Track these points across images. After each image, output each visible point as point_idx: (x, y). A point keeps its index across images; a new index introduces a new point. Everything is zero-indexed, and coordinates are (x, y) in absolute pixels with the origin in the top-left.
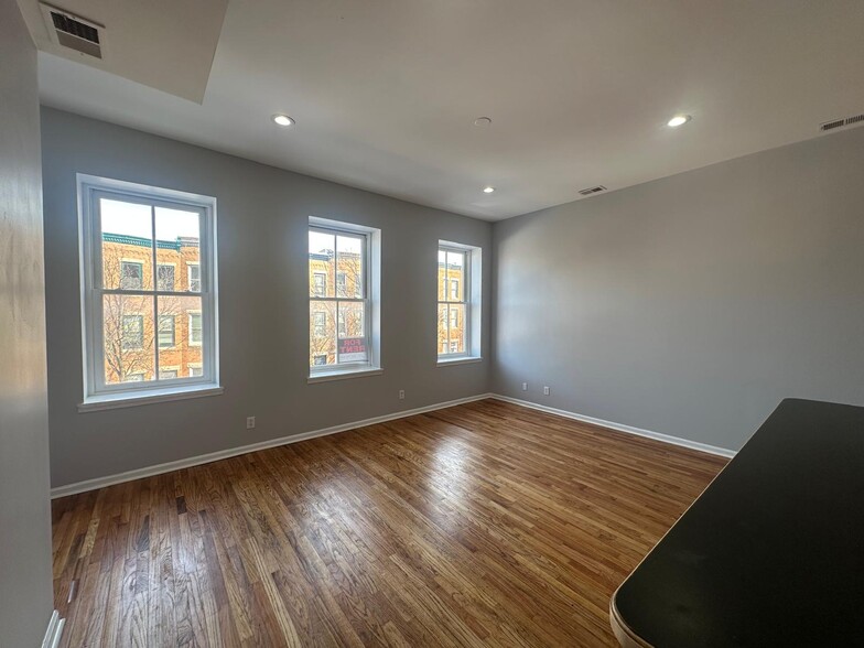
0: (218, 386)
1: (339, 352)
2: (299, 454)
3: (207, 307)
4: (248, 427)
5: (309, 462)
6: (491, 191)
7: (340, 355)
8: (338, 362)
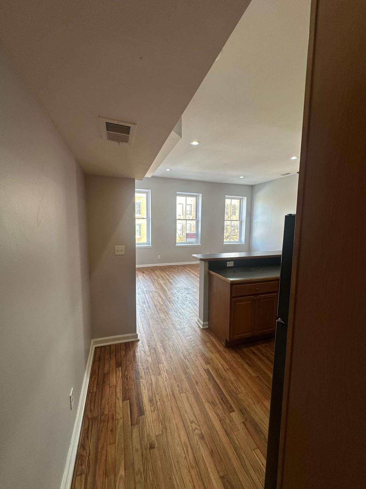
0: (151, 245)
1: (187, 238)
2: (172, 268)
3: (148, 222)
4: (158, 258)
5: (175, 269)
6: (243, 177)
7: (187, 239)
8: (186, 241)
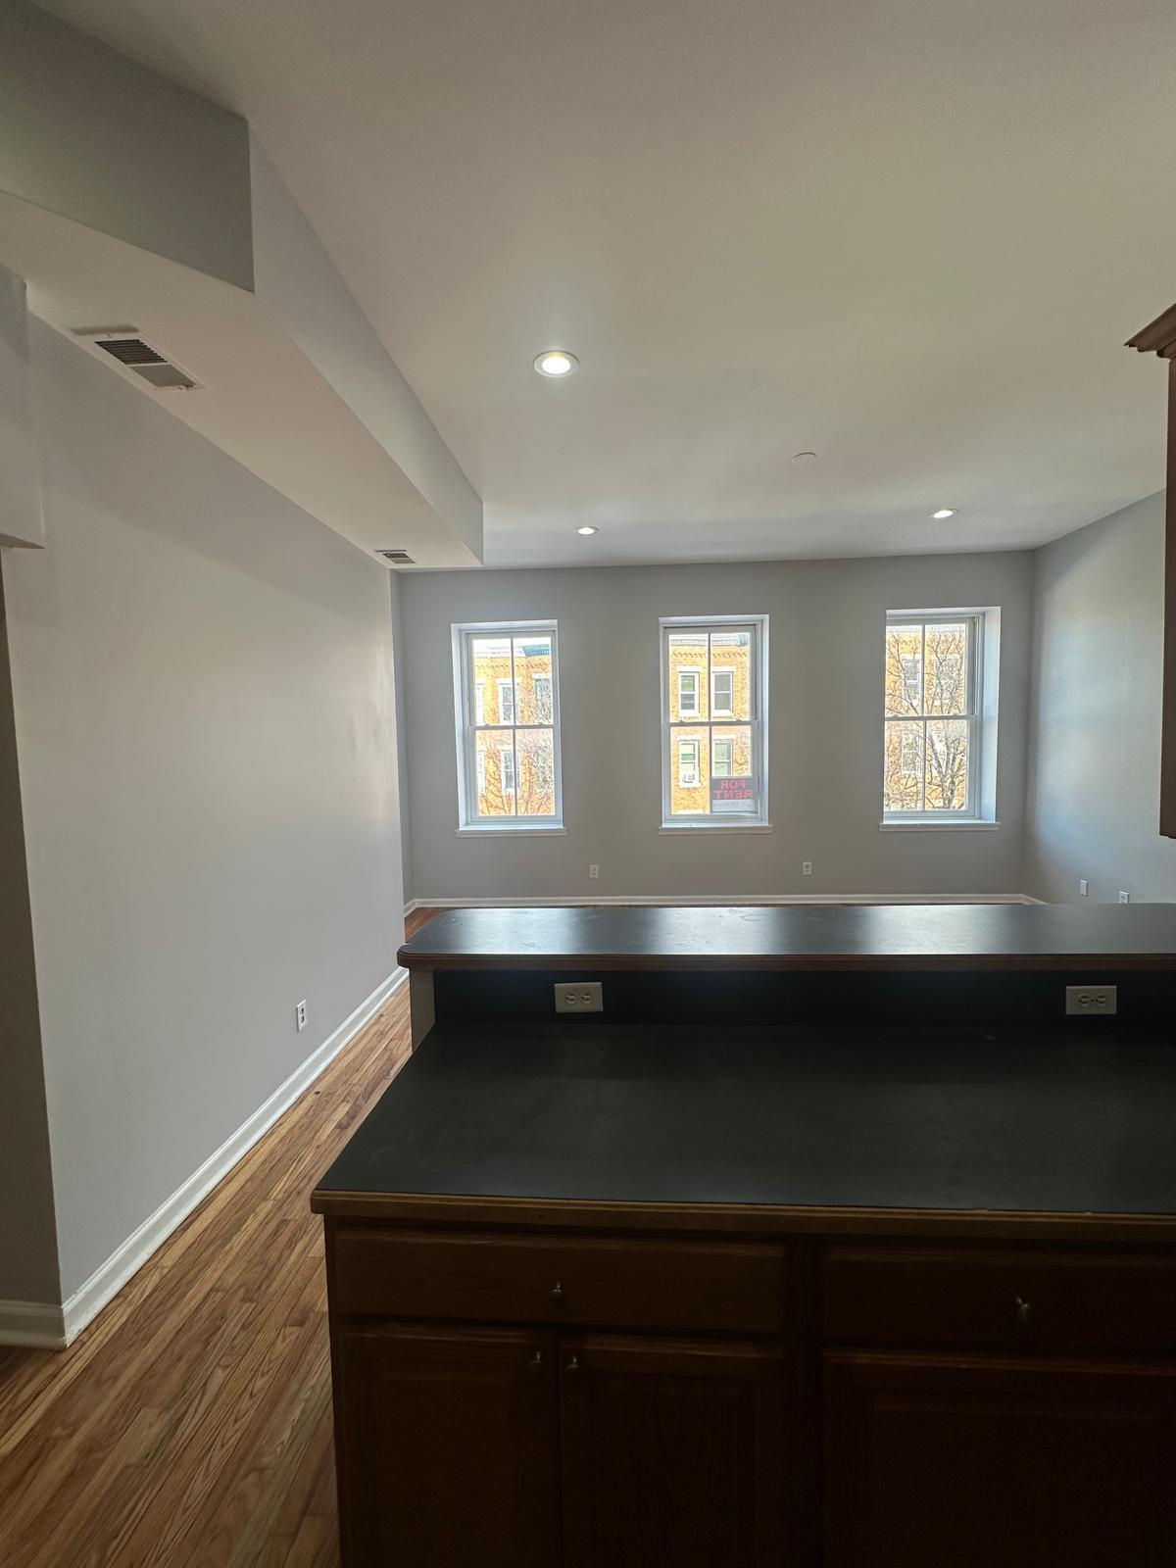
0: (562, 826)
1: (713, 797)
6: (948, 513)
7: (714, 802)
8: (712, 811)
